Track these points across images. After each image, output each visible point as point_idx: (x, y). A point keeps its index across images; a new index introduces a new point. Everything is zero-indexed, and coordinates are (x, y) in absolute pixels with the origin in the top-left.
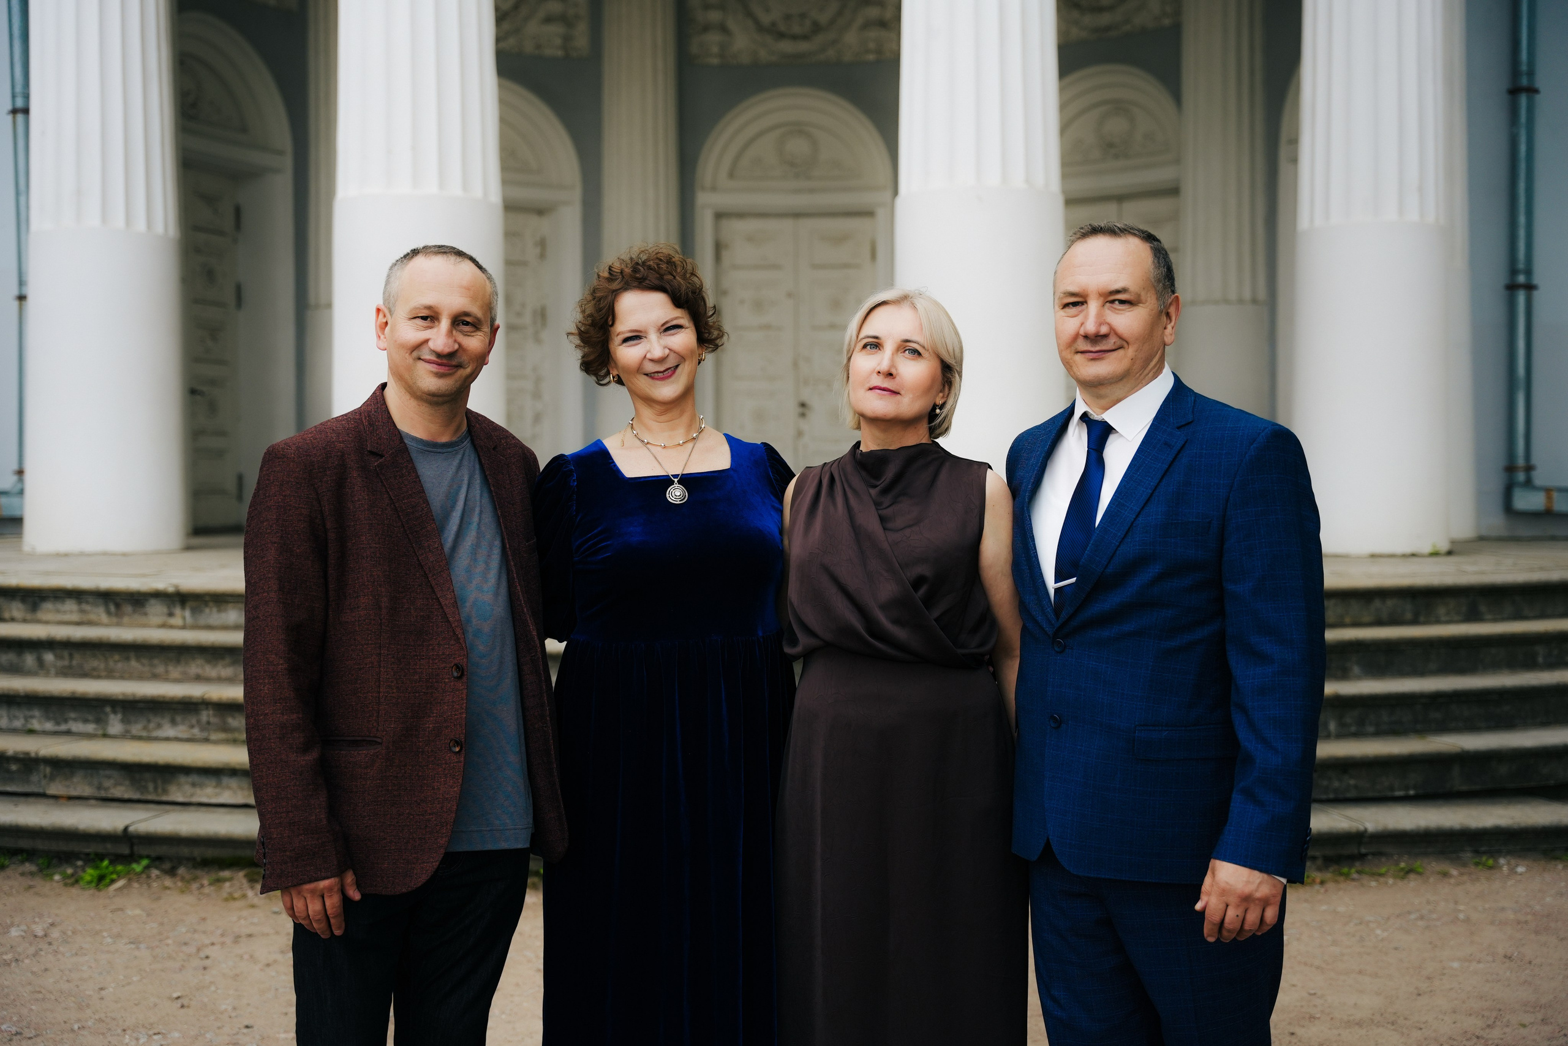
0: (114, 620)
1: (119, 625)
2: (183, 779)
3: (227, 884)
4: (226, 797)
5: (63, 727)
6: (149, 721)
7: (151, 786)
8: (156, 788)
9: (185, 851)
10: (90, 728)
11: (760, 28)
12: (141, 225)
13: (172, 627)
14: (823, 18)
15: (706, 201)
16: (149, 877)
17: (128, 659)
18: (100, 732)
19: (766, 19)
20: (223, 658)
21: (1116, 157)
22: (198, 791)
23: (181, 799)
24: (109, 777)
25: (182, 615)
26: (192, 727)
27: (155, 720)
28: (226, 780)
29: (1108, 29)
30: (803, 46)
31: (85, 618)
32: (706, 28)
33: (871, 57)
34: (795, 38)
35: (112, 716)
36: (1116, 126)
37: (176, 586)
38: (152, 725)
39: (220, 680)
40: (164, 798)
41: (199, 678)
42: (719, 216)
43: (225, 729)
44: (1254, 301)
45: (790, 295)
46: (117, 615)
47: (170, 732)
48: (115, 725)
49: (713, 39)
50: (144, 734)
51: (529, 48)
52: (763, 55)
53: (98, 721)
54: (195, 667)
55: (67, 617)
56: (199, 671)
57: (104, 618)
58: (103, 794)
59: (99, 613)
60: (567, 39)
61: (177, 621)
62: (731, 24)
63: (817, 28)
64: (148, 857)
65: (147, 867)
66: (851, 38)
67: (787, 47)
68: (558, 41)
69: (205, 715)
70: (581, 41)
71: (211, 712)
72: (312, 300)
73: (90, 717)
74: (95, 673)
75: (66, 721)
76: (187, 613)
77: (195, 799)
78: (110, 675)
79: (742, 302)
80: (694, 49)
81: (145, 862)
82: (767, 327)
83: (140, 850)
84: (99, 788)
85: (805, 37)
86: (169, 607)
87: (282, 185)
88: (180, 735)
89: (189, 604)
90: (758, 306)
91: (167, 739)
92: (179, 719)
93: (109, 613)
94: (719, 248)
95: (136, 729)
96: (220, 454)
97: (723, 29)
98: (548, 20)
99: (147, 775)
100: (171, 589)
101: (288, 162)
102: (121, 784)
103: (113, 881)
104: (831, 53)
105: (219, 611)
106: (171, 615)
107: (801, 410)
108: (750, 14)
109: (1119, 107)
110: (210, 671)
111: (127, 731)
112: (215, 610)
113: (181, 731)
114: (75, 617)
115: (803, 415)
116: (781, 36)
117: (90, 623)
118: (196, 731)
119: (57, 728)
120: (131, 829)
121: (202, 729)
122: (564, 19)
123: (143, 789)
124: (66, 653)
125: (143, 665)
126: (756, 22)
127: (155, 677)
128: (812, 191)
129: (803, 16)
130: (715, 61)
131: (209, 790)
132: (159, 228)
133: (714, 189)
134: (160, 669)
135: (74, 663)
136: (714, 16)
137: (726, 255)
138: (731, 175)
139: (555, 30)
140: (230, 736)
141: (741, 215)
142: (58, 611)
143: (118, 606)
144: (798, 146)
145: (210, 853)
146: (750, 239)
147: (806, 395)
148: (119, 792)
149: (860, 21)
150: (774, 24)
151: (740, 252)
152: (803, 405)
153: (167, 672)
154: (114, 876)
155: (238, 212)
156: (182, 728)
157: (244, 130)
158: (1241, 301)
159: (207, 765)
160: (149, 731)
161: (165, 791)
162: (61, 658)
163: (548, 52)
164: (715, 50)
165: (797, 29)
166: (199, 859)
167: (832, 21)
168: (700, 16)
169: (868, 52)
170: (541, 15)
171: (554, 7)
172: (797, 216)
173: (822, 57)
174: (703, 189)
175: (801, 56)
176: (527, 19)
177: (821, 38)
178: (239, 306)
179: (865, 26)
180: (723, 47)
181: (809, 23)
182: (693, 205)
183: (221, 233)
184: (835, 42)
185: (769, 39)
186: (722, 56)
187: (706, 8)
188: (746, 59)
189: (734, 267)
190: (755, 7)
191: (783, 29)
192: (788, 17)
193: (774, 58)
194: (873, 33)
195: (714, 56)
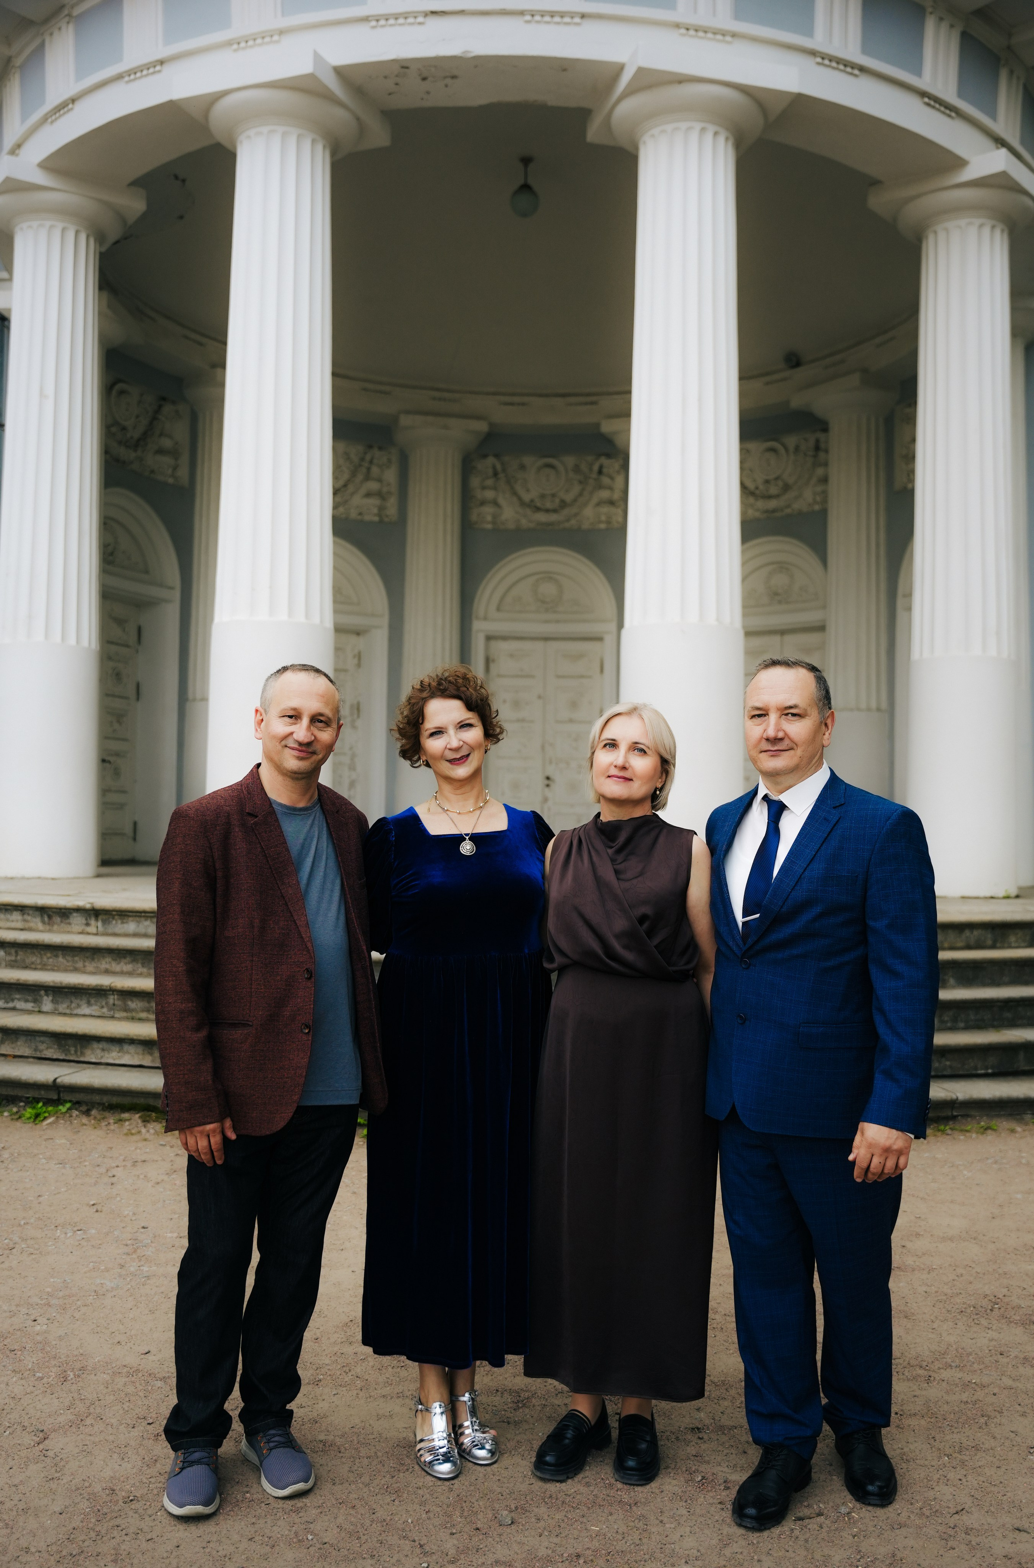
0: (48, 927)
1: (50, 931)
2: (95, 1045)
3: (127, 1123)
4: (126, 1060)
5: (11, 1005)
6: (71, 1002)
7: (72, 1050)
8: (76, 1052)
9: (97, 1098)
10: (29, 1006)
11: (523, 504)
12: (72, 641)
13: (88, 934)
14: (568, 498)
15: (480, 628)
16: (71, 1116)
17: (57, 956)
18: (37, 1009)
19: (527, 498)
20: (125, 958)
21: (780, 602)
22: (106, 1055)
23: (94, 1060)
24: (43, 1042)
25: (96, 925)
26: (102, 1007)
27: (76, 1002)
28: (126, 1047)
29: (774, 511)
30: (553, 517)
31: (27, 925)
32: (483, 503)
33: (603, 526)
34: (547, 511)
35: (45, 998)
36: (780, 581)
37: (92, 904)
38: (73, 1005)
39: (122, 973)
40: (82, 1059)
41: (107, 972)
42: (489, 638)
43: (126, 1009)
44: (879, 709)
45: (539, 697)
46: (49, 924)
47: (86, 1010)
48: (47, 1004)
49: (488, 511)
50: (68, 1011)
51: (353, 515)
52: (524, 523)
53: (35, 1001)
54: (105, 963)
55: (13, 925)
56: (108, 966)
57: (40, 926)
58: (38, 1055)
59: (36, 922)
60: (381, 508)
61: (92, 929)
62: (501, 501)
63: (564, 504)
64: (70, 1101)
65: (69, 1109)
66: (589, 512)
67: (542, 517)
68: (375, 511)
69: (112, 999)
70: (392, 509)
71: (116, 996)
72: (190, 695)
73: (30, 998)
74: (33, 966)
75: (13, 1000)
76: (100, 924)
77: (103, 1061)
78: (44, 968)
79: (505, 701)
80: (474, 517)
81: (68, 1105)
82: (523, 720)
83: (65, 1096)
84: (36, 1050)
85: (555, 511)
86: (86, 919)
87: (171, 612)
88: (94, 1013)
89: (100, 917)
90: (516, 704)
91: (84, 1016)
92: (92, 1001)
93: (43, 922)
94: (488, 661)
95: (62, 1007)
96: (121, 806)
97: (495, 503)
98: (368, 495)
99: (70, 1042)
100: (88, 906)
101: (177, 594)
102: (51, 1048)
103: (45, 1118)
104: (573, 522)
105: (123, 923)
106: (88, 924)
107: (547, 782)
108: (515, 493)
109: (782, 567)
110: (116, 967)
111: (56, 1009)
112: (119, 922)
113: (94, 1010)
114: (19, 925)
115: (548, 786)
116: (538, 509)
117: (30, 929)
118: (105, 1010)
119: (6, 1005)
120: (59, 1080)
121: (110, 1010)
122: (380, 495)
123: (67, 1052)
124: (13, 951)
125: (68, 961)
126: (520, 499)
127: (76, 970)
128: (558, 621)
129: (553, 495)
130: (489, 526)
131: (114, 1054)
132: (85, 643)
133: (485, 619)
134: (80, 965)
135: (19, 958)
136: (489, 494)
137: (492, 666)
138: (498, 609)
139: (375, 501)
140: (129, 1014)
141: (505, 638)
142: (8, 920)
143: (50, 917)
144: (548, 589)
145: (115, 1100)
146: (511, 656)
147: (551, 771)
148: (49, 1053)
149: (595, 500)
150: (532, 501)
151: (504, 665)
152: (548, 778)
153: (84, 966)
154: (46, 1115)
155: (139, 630)
156: (95, 1007)
157: (147, 572)
158: (869, 709)
159: (113, 1036)
160: (71, 1009)
161: (82, 1054)
162: (10, 954)
163: (367, 518)
164: (489, 518)
165: (549, 505)
166: (107, 1104)
167: (575, 500)
168: (479, 494)
169: (600, 522)
170: (363, 491)
171: (373, 486)
172: (546, 639)
173: (567, 525)
174: (477, 618)
175: (551, 524)
176: (352, 494)
177: (566, 512)
178: (138, 699)
179: (598, 504)
180: (495, 517)
181: (557, 501)
182: (470, 630)
183: (127, 646)
184: (576, 515)
185: (529, 512)
186: (494, 523)
187: (484, 488)
188: (511, 526)
189: (499, 676)
190: (519, 488)
191: (538, 504)
192: (542, 496)
193: (531, 525)
194: (604, 509)
195: (488, 523)
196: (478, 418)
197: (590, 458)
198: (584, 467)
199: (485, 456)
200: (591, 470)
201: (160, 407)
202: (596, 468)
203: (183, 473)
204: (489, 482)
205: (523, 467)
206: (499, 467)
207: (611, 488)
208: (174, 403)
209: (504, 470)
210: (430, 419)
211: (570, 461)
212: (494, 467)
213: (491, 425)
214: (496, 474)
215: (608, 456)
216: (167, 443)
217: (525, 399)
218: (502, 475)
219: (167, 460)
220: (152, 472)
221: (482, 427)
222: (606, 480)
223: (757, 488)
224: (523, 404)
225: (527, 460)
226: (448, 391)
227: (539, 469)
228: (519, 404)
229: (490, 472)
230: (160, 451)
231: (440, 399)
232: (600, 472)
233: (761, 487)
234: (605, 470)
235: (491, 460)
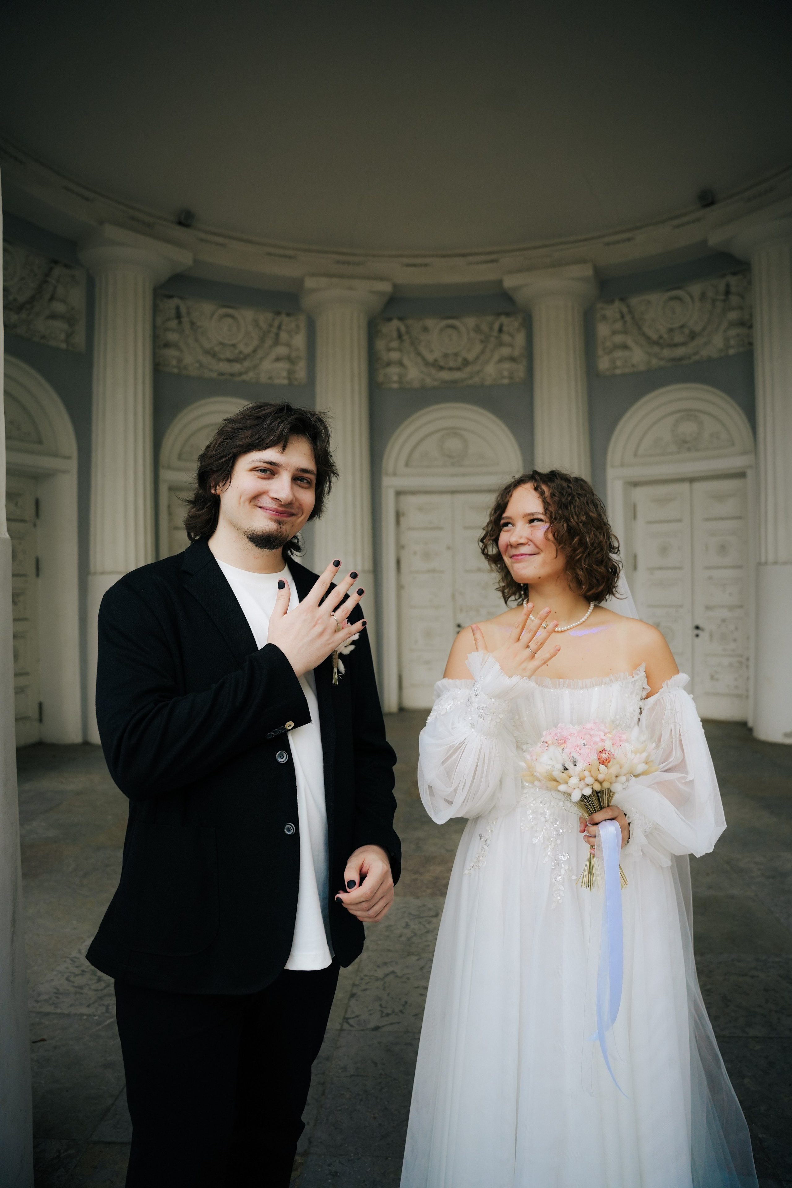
11: (427, 363)
14: (471, 356)
15: (390, 483)
19: (430, 357)
21: (689, 450)
29: (681, 359)
30: (457, 375)
32: (389, 364)
33: (506, 381)
34: (451, 369)
36: (688, 428)
42: (398, 493)
45: (449, 548)
49: (394, 371)
51: (264, 379)
52: (429, 381)
60: (291, 372)
62: (406, 361)
63: (466, 363)
66: (491, 369)
67: (446, 375)
68: (285, 374)
70: (301, 372)
79: (415, 553)
80: (380, 378)
82: (434, 571)
85: (458, 369)
87: (68, 482)
90: (427, 556)
94: (398, 515)
97: (401, 364)
98: (278, 359)
101: (73, 465)
104: (476, 380)
108: (419, 354)
109: (689, 415)
116: (442, 368)
122: (289, 359)
126: (424, 359)
128: (464, 475)
129: (456, 355)
130: (395, 386)
133: (395, 474)
136: (395, 356)
137: (402, 519)
138: (407, 465)
139: (284, 366)
141: (413, 493)
144: (453, 444)
146: (420, 509)
147: (461, 619)
149: (496, 357)
150: (436, 360)
151: (414, 518)
155: (37, 503)
157: (41, 442)
163: (277, 381)
164: (396, 378)
165: (452, 364)
167: (477, 358)
168: (386, 356)
169: (503, 377)
170: (273, 356)
171: (282, 350)
172: (453, 492)
173: (470, 382)
174: (387, 474)
175: (455, 382)
176: (262, 359)
177: (468, 369)
178: (38, 576)
179: (501, 361)
180: (401, 376)
181: (460, 360)
182: (380, 486)
183: (23, 521)
184: (478, 372)
185: (433, 371)
186: (400, 382)
187: (389, 350)
188: (416, 385)
189: (409, 529)
190: (423, 349)
191: (443, 364)
192: (446, 355)
193: (436, 384)
194: (506, 365)
195: (395, 382)
196: (382, 279)
197: (490, 318)
198: (484, 327)
199: (390, 320)
200: (491, 328)
201: (51, 269)
202: (496, 326)
203: (80, 339)
204: (395, 344)
205: (425, 329)
206: (403, 329)
207: (511, 345)
208: (67, 266)
209: (408, 332)
210: (335, 280)
211: (471, 321)
212: (399, 330)
213: (395, 286)
214: (400, 336)
215: (508, 314)
216: (59, 307)
217: (428, 260)
218: (406, 337)
219: (60, 325)
220: (44, 337)
221: (386, 287)
222: (506, 338)
223: (661, 337)
224: (426, 265)
225: (430, 323)
226: (352, 255)
227: (442, 330)
228: (421, 265)
229: (395, 334)
230: (53, 316)
231: (344, 263)
232: (500, 330)
233: (665, 336)
234: (505, 329)
235: (395, 323)
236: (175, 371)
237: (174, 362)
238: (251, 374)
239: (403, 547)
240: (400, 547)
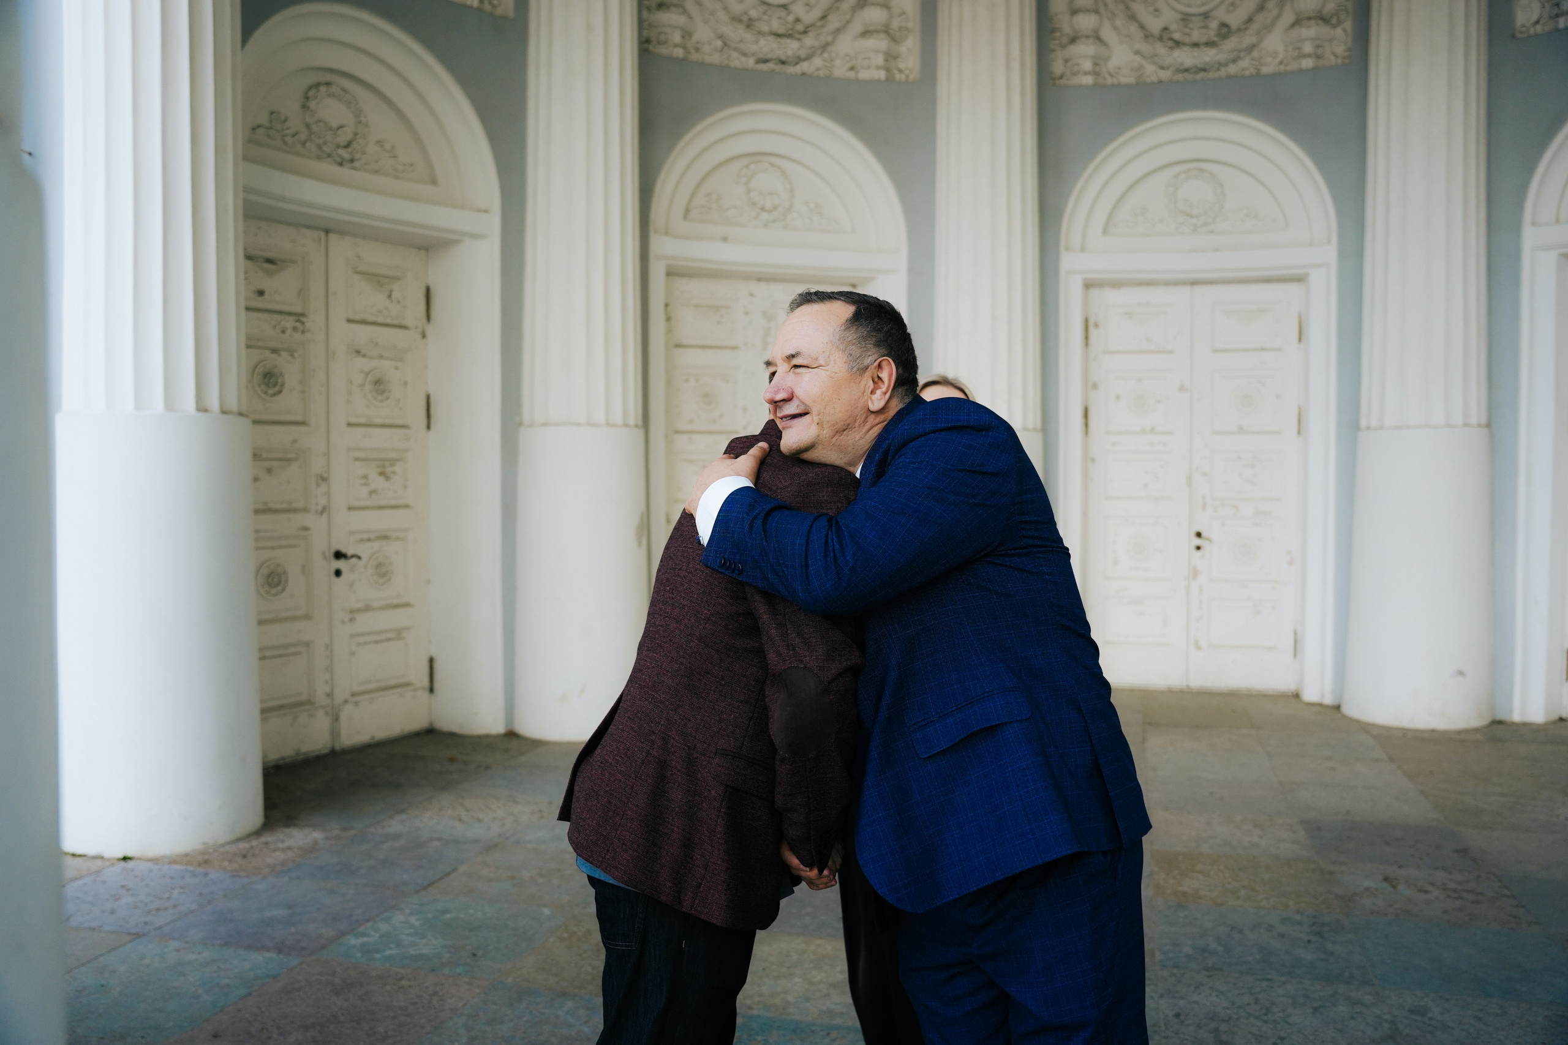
11: (1148, 36)
14: (1235, 20)
15: (1074, 266)
19: (1154, 25)
30: (1208, 56)
32: (1073, 40)
33: (1308, 63)
34: (1196, 45)
42: (1088, 285)
45: (1182, 388)
49: (1084, 50)
51: (840, 71)
52: (1152, 71)
60: (891, 57)
62: (1107, 33)
63: (1225, 32)
66: (1275, 40)
67: (1185, 57)
68: (880, 60)
70: (910, 57)
79: (1117, 398)
80: (1058, 68)
82: (1152, 431)
85: (1210, 44)
90: (1140, 403)
94: (1087, 327)
97: (1098, 38)
98: (866, 33)
101: (494, 223)
107: (1198, 542)
108: (1133, 17)
115: (1199, 546)
116: (1178, 44)
122: (886, 30)
126: (1142, 27)
129: (1206, 15)
130: (1089, 80)
133: (1083, 249)
136: (1086, 22)
137: (1095, 334)
138: (1105, 232)
139: (878, 43)
141: (1116, 284)
144: (1196, 192)
146: (1129, 315)
147: (1204, 521)
149: (1288, 17)
150: (1166, 29)
151: (1116, 332)
152: (1199, 532)
157: (434, 181)
163: (864, 75)
164: (1087, 65)
165: (1196, 36)
167: (1250, 20)
168: (1066, 23)
169: (1305, 56)
170: (857, 27)
171: (873, 16)
172: (1194, 283)
173: (1232, 69)
174: (1067, 249)
175: (1204, 68)
176: (838, 31)
177: (1231, 43)
178: (429, 427)
179: (1297, 23)
180: (1098, 61)
181: (1214, 25)
182: (1057, 272)
183: (405, 327)
184: (1251, 48)
185: (1160, 49)
186: (1095, 73)
187: (1074, 12)
188: (1127, 78)
189: (1108, 352)
190: (1139, 9)
191: (1177, 36)
192: (1186, 18)
193: (1165, 75)
194: (1311, 31)
195: (1086, 73)
204: (1085, 1)
236: (679, 52)
237: (677, 37)
238: (817, 62)
239: (1095, 386)
240: (1090, 386)
